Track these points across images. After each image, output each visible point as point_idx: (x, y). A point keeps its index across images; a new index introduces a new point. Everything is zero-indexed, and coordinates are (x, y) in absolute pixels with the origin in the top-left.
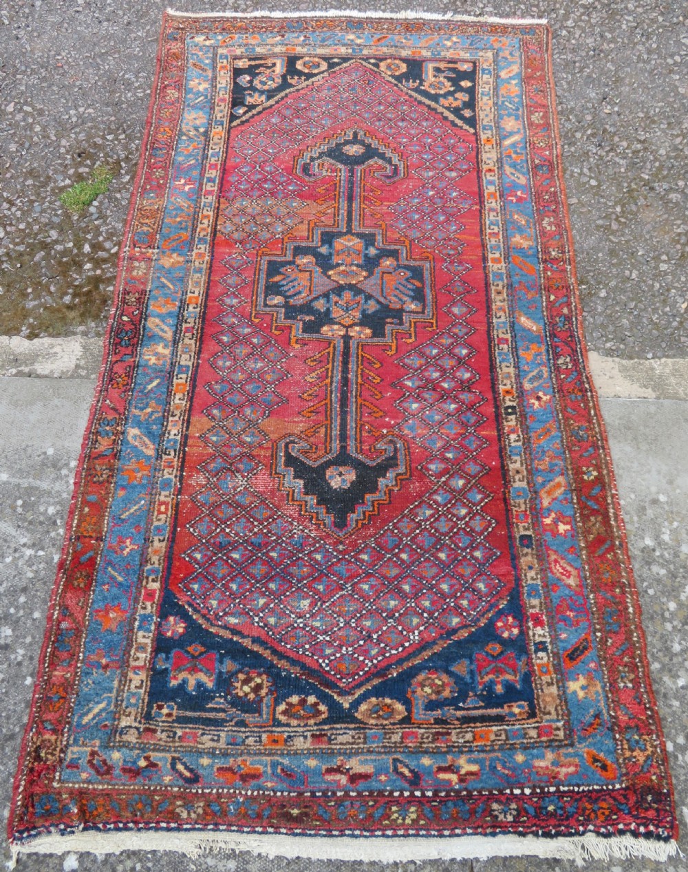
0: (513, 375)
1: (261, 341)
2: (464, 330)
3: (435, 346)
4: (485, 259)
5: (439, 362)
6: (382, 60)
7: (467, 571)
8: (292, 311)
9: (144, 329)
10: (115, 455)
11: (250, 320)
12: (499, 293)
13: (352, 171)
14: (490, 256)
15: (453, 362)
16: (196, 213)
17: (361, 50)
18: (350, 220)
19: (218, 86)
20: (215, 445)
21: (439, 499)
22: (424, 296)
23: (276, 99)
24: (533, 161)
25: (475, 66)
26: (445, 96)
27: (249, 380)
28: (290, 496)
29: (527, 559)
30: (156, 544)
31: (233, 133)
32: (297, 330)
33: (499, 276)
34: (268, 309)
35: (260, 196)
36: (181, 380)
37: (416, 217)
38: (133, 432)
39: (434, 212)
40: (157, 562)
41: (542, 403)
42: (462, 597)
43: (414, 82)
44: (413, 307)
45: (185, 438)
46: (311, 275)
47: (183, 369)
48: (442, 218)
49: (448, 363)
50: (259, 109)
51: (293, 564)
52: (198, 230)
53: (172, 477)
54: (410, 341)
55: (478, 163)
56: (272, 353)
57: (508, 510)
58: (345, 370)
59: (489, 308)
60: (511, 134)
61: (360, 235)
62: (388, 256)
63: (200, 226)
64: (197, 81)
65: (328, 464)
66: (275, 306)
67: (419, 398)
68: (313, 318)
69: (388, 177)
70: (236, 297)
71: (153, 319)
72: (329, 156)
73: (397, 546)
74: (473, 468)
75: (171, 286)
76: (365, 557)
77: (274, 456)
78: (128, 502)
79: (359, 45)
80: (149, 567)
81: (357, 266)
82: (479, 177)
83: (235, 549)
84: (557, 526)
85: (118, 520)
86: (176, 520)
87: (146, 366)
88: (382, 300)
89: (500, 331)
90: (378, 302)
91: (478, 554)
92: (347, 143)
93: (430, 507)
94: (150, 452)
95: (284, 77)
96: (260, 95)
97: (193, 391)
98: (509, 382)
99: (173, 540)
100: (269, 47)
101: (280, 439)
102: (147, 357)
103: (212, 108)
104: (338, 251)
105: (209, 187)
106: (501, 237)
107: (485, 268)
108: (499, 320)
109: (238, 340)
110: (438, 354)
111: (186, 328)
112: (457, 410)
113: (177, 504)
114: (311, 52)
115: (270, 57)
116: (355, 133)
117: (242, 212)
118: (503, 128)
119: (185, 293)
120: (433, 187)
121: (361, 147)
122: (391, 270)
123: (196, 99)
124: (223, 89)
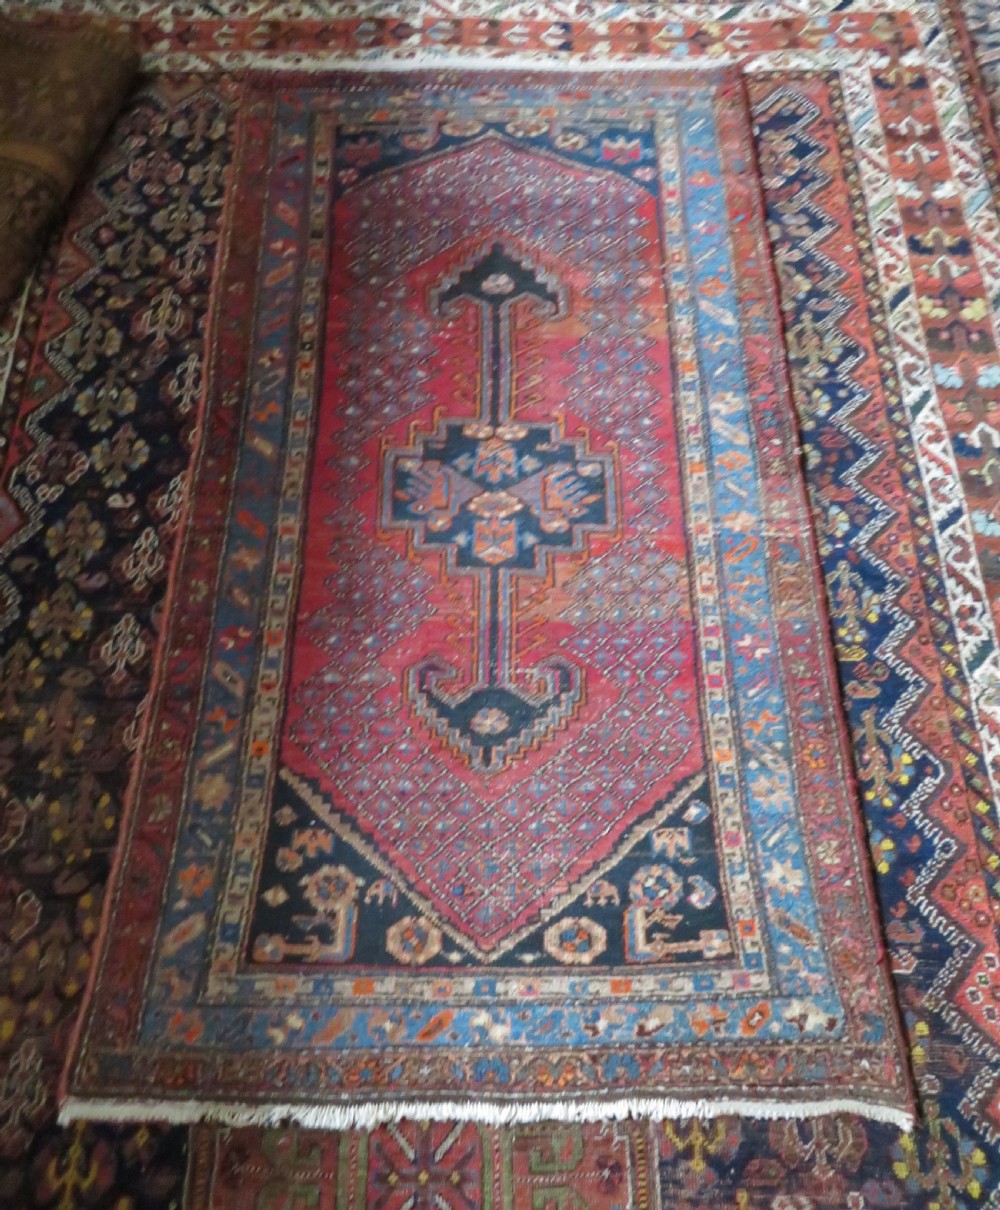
0: (296, 384)
1: (601, 419)
2: (346, 438)
4: (304, 532)
5: (383, 397)
6: (438, 962)
7: (378, 212)
8: (567, 455)
9: (749, 429)
10: (740, 301)
11: (619, 444)
12: (293, 485)
13: (492, 678)
14: (295, 537)
15: (365, 398)
16: (723, 595)
17: (477, 991)
18: (494, 586)
19: (746, 876)
20: (637, 311)
22: (393, 479)
23: (633, 841)
24: (194, 707)
25: (250, 949)
26: (322, 859)
27: (609, 377)
28: (550, 268)
29: (319, 222)
30: (675, 229)
31: (698, 760)
32: (558, 435)
33: (289, 508)
34: (598, 458)
35: (632, 622)
36: (690, 376)
37: (394, 597)
38: (729, 320)
40: (671, 216)
41: (269, 354)
43: (375, 898)
44: (409, 464)
45: (669, 317)
46: (545, 505)
47: (690, 387)
48: (356, 595)
49: (372, 397)
50: (661, 816)
52: (714, 569)
53: (674, 283)
54: (415, 422)
55: (286, 699)
56: (586, 406)
57: (329, 258)
58: (496, 387)
59: (310, 466)
60: (215, 769)
61: (478, 563)
62: (440, 532)
63: (712, 574)
64: (789, 887)
65: (512, 294)
66: (589, 462)
67: (411, 358)
68: (538, 447)
69: (433, 667)
70: (641, 473)
71: (743, 443)
72: (533, 708)
73: (443, 230)
74: (360, 294)
75: (730, 485)
77: (570, 302)
78: (713, 260)
79: (483, 1005)
80: (678, 213)
81: (482, 518)
82: (289, 672)
83: (599, 227)
84: (283, 246)
85: (718, 246)
86: (661, 249)
88: (450, 471)
89: (301, 436)
90: (455, 468)
92: (500, 738)
94: (704, 305)
95: (626, 901)
96: (664, 851)
97: (672, 364)
98: (303, 376)
99: (660, 235)
100: (668, 995)
101: (565, 318)
102: (737, 400)
103: (746, 817)
104: (510, 538)
105: (715, 642)
106: (274, 568)
107: (306, 520)
108: (299, 450)
109: (631, 420)
110: (383, 406)
111: (697, 432)
112: (368, 346)
113: (663, 260)
114: (576, 979)
115: (659, 961)
116: (487, 760)
117: (655, 597)
118: (228, 780)
119: (711, 477)
120: (365, 651)
121: (477, 729)
122: (436, 513)
123: (781, 841)
124: (737, 868)
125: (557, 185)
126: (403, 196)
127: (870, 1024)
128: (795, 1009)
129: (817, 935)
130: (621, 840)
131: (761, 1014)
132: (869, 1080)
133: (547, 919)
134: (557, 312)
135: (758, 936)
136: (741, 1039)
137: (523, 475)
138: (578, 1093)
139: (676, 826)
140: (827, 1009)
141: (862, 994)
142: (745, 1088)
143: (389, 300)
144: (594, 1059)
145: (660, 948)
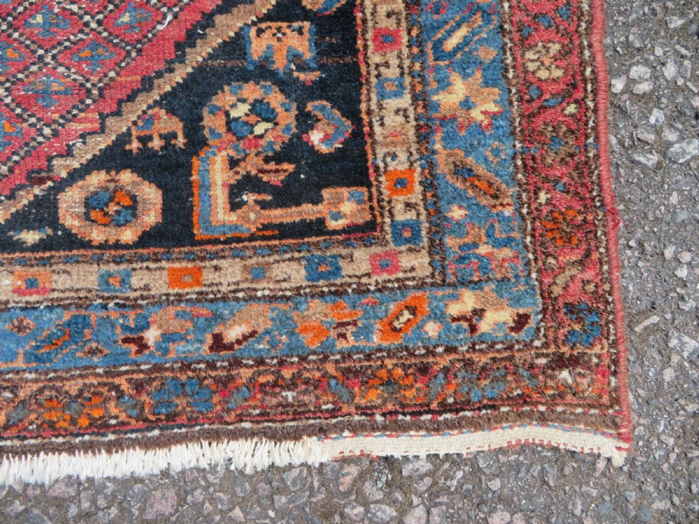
19: (405, 101)
23: (215, 39)
64: (476, 114)
95: (197, 141)
96: (267, 59)
100: (264, 288)
114: (113, 267)
115: (252, 238)
123: (466, 41)
124: (389, 88)
127: (579, 320)
128: (468, 301)
129: (513, 190)
130: (191, 38)
131: (413, 311)
132: (569, 397)
133: (64, 175)
135: (416, 196)
136: (380, 350)
138: (111, 437)
139: (289, 19)
140: (517, 301)
141: (572, 278)
142: (379, 418)
144: (139, 386)
145: (252, 217)
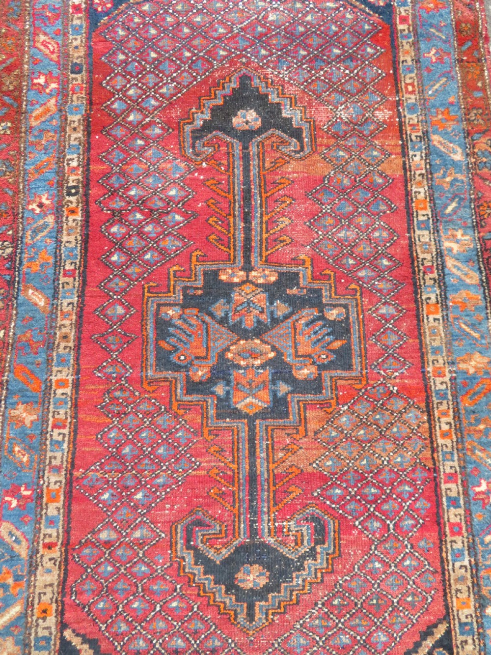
0: (65, 232)
1: (344, 261)
2: (112, 285)
3: (147, 262)
4: (76, 385)
5: (143, 243)
7: (132, 44)
8: (314, 300)
9: (480, 268)
10: (468, 134)
11: (361, 287)
12: (65, 337)
13: (253, 532)
14: (68, 390)
15: (128, 244)
16: (460, 441)
18: (252, 440)
20: (374, 147)
21: (153, 102)
22: (156, 328)
27: (350, 217)
28: (294, 102)
29: (78, 55)
30: (409, 59)
32: (305, 274)
33: (62, 361)
34: (342, 302)
35: (380, 472)
36: (423, 214)
37: (161, 451)
38: (458, 156)
39: (137, 458)
40: (404, 44)
41: (38, 200)
42: (139, 24)
44: (170, 312)
45: (404, 154)
46: (296, 352)
47: (424, 225)
48: (127, 450)
49: (134, 243)
51: (285, 46)
52: (451, 413)
53: (408, 116)
54: (175, 268)
55: (66, 560)
56: (330, 249)
57: (90, 94)
58: (248, 230)
59: (80, 316)
61: (237, 414)
62: (201, 383)
63: (450, 419)
65: (259, 132)
66: (335, 306)
67: (169, 201)
68: (288, 291)
69: (199, 523)
70: (382, 316)
71: (474, 282)
72: (288, 562)
73: (194, 62)
74: (119, 132)
75: (463, 326)
76: (222, 53)
77: (313, 138)
78: (444, 90)
80: (410, 40)
81: (239, 367)
82: (67, 532)
83: (338, 56)
84: (46, 82)
85: (447, 75)
86: (395, 79)
87: (465, 227)
88: (207, 319)
89: (70, 286)
90: (211, 315)
91: (121, 57)
92: (262, 593)
93: (162, 95)
94: (436, 139)
97: (408, 202)
98: (70, 223)
99: (395, 64)
101: (309, 155)
102: (467, 238)
104: (265, 387)
105: (454, 489)
106: (50, 422)
107: (77, 372)
108: (69, 300)
109: (372, 261)
110: (145, 253)
111: (432, 272)
112: (128, 189)
113: (397, 92)
116: (251, 616)
117: (399, 444)
118: (16, 643)
119: (445, 319)
120: (136, 507)
121: (241, 585)
122: (196, 362)
125: (299, 11)
126: (154, 26)
134: (302, 149)
137: (275, 321)
143: (145, 138)
